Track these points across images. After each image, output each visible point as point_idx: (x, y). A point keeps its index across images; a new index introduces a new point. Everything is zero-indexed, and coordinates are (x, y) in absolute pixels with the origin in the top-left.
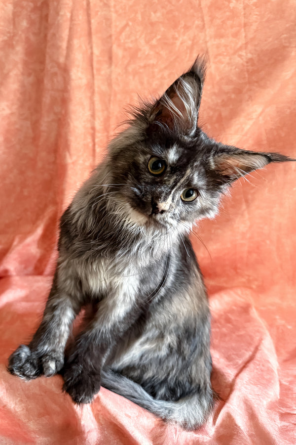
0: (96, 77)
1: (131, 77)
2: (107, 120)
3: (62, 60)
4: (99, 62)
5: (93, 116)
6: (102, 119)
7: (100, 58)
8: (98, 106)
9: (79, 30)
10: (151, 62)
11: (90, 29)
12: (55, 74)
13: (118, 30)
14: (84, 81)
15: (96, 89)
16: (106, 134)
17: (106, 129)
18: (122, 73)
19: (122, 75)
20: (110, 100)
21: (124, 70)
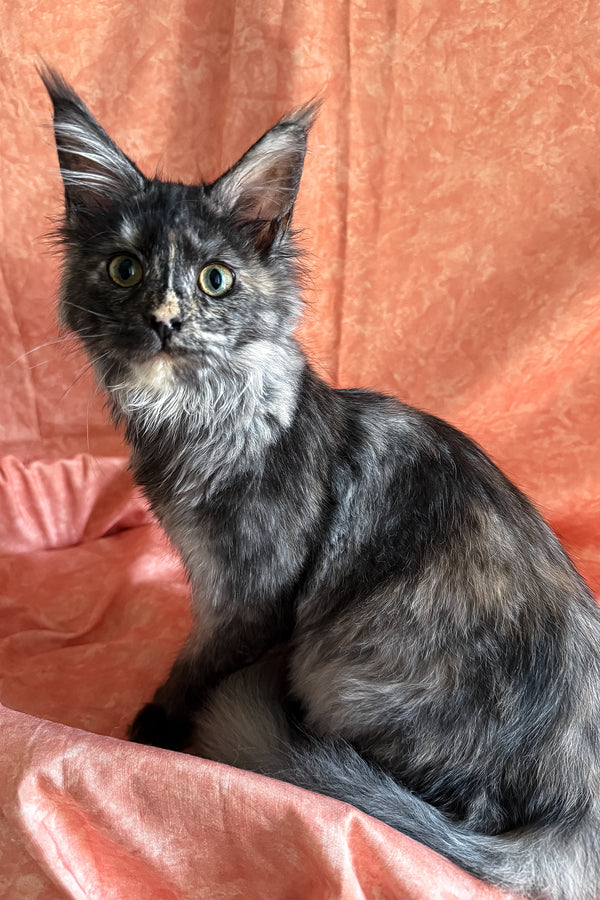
0: (353, 62)
1: (439, 63)
2: (377, 167)
3: (274, 19)
4: (363, 24)
5: (344, 158)
6: (364, 165)
7: (366, 14)
8: (357, 134)
10: (492, 23)
12: (257, 56)
14: (326, 73)
15: (354, 92)
16: (373, 201)
17: (375, 190)
18: (417, 53)
19: (419, 57)
20: (386, 119)
21: (424, 45)
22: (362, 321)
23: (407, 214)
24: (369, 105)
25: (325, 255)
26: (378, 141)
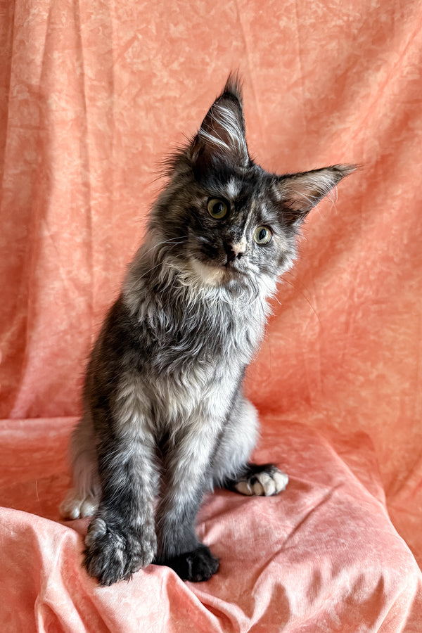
0: (88, 109)
1: (143, 113)
2: (107, 174)
3: (35, 81)
4: (93, 88)
5: (86, 166)
6: (99, 172)
7: (95, 83)
8: (93, 152)
9: (62, 37)
10: (172, 94)
11: (79, 37)
13: (122, 44)
14: (70, 115)
15: (90, 127)
17: (107, 187)
18: (128, 106)
19: (129, 109)
20: (111, 145)
21: (132, 103)
22: (106, 269)
23: (130, 203)
24: (100, 136)
25: (77, 227)
26: (107, 158)
